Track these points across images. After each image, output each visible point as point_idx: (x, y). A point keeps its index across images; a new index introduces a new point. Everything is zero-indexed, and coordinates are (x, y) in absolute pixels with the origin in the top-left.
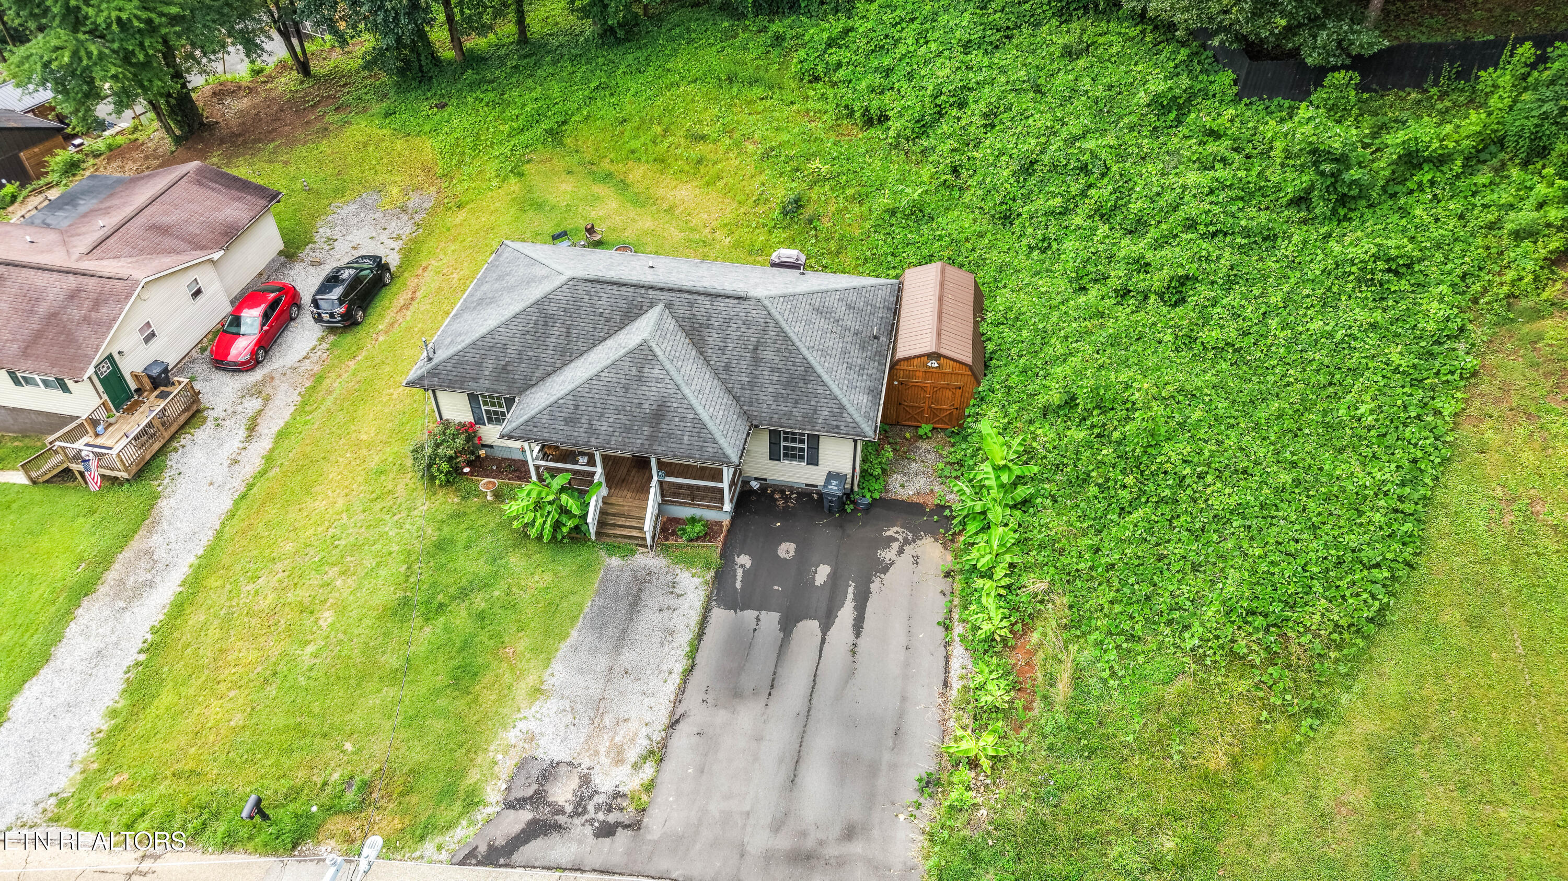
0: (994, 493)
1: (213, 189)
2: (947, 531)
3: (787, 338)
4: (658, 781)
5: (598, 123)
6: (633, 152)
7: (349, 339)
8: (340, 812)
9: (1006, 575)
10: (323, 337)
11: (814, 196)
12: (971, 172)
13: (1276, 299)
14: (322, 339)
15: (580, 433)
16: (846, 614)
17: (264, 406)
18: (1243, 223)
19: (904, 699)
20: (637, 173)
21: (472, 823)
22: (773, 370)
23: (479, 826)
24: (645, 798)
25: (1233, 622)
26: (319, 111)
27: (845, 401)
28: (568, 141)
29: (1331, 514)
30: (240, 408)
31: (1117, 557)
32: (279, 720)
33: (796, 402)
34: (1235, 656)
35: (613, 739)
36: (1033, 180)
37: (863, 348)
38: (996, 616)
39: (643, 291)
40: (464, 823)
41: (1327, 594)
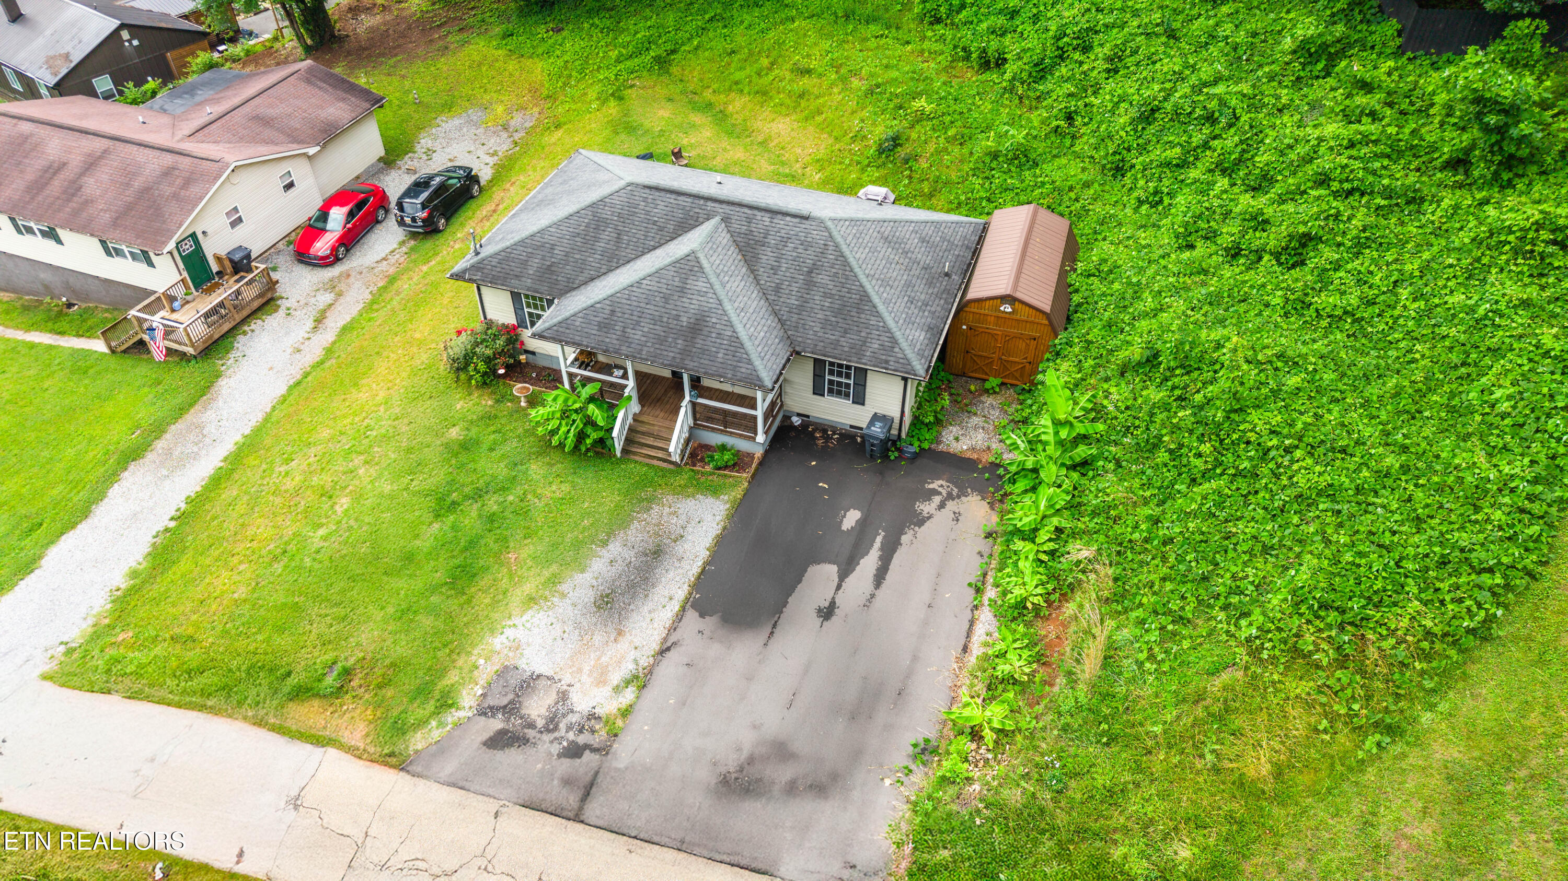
0: (1050, 449)
1: (320, 88)
2: (997, 491)
3: (846, 263)
4: (636, 708)
5: (707, 53)
6: (737, 83)
7: (429, 244)
8: (317, 695)
9: (1050, 540)
10: (404, 242)
11: (914, 136)
12: (1086, 120)
13: (1412, 266)
14: (403, 243)
15: (612, 340)
16: (869, 563)
17: (336, 301)
18: (1386, 182)
19: (915, 658)
20: (738, 105)
21: (441, 725)
22: (825, 295)
23: (448, 728)
24: (620, 723)
25: (1301, 615)
26: (443, 32)
27: (898, 335)
28: (674, 70)
29: (1441, 507)
30: (313, 300)
31: (1177, 530)
32: (280, 597)
33: (846, 332)
34: (1296, 652)
35: (599, 659)
36: (1152, 129)
37: (930, 284)
38: (1032, 581)
39: (702, 202)
40: (434, 723)
41: (1423, 595)
